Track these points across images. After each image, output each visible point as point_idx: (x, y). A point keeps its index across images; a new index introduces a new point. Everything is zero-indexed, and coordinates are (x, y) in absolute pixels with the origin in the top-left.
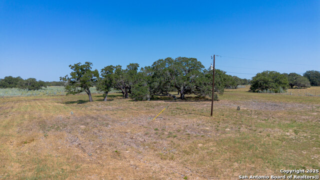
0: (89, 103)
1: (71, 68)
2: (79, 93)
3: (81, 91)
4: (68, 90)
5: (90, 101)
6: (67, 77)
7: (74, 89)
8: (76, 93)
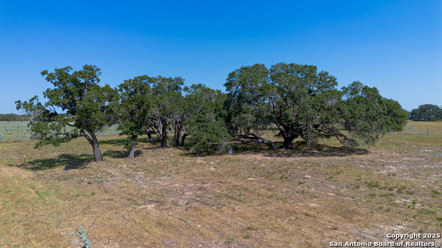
0: (93, 164)
1: (48, 79)
2: (69, 140)
3: (75, 136)
4: (39, 135)
5: (95, 160)
6: (35, 102)
7: (54, 132)
8: (62, 140)
